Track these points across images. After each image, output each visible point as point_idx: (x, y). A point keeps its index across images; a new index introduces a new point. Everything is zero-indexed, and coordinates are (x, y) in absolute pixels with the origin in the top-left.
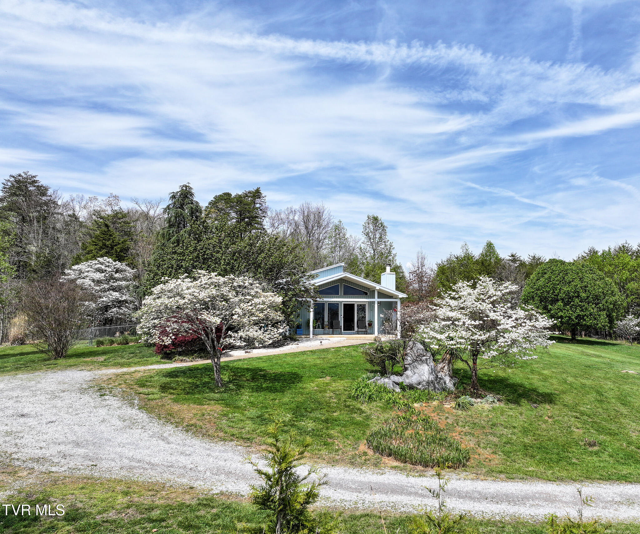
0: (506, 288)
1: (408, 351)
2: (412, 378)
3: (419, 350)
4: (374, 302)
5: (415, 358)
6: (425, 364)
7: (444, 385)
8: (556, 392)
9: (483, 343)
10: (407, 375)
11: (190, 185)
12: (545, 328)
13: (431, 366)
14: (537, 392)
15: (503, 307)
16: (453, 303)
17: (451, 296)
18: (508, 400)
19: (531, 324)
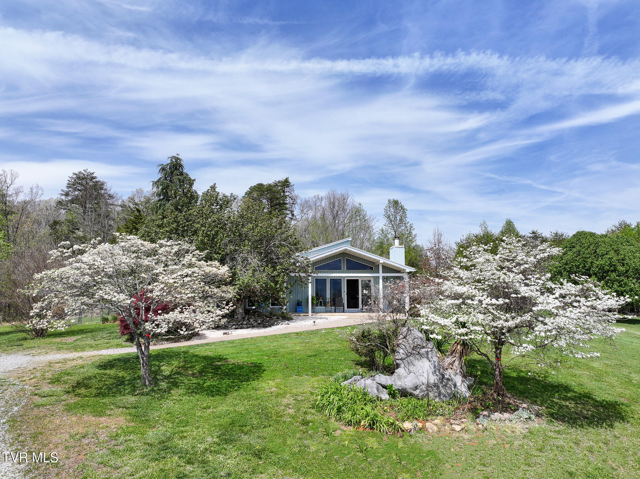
0: (543, 251)
1: (400, 341)
2: (406, 380)
3: (416, 340)
4: (379, 277)
5: (410, 351)
6: (425, 360)
7: (453, 389)
8: (622, 400)
9: (510, 330)
10: (399, 375)
11: (179, 157)
12: (610, 310)
13: (434, 362)
14: (593, 399)
15: (540, 279)
16: (464, 274)
17: (462, 264)
18: (552, 415)
19: (589, 304)
